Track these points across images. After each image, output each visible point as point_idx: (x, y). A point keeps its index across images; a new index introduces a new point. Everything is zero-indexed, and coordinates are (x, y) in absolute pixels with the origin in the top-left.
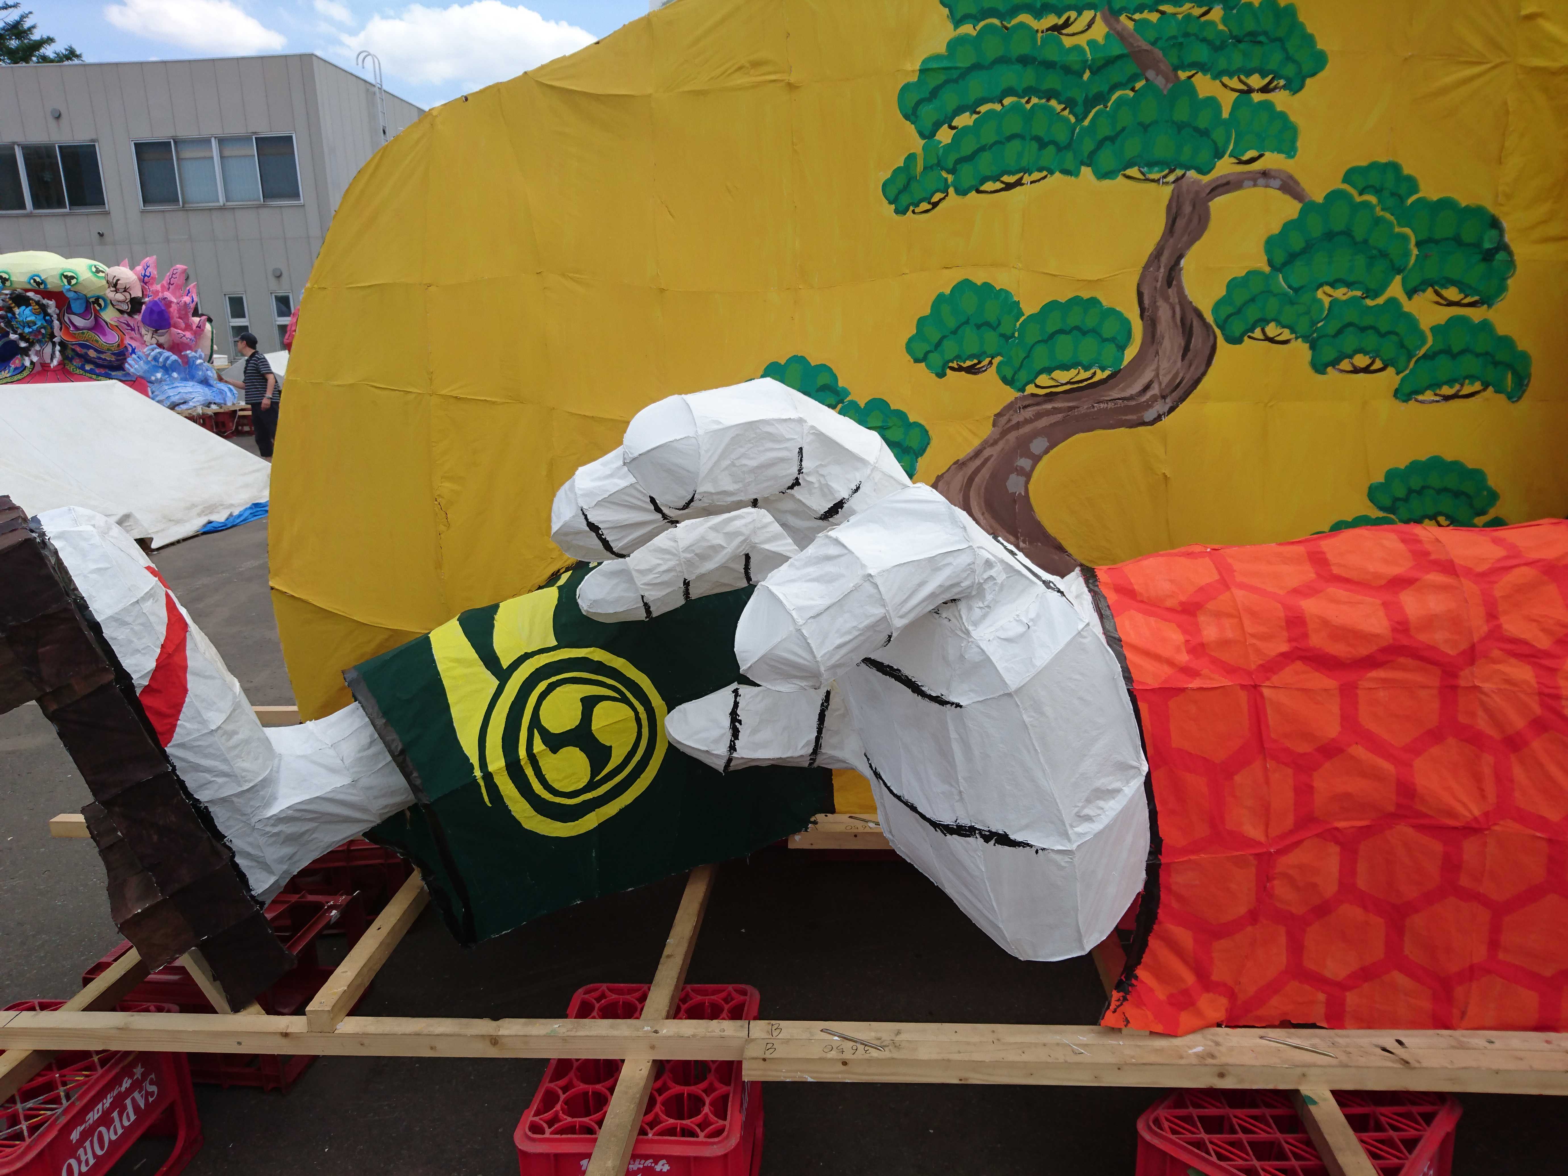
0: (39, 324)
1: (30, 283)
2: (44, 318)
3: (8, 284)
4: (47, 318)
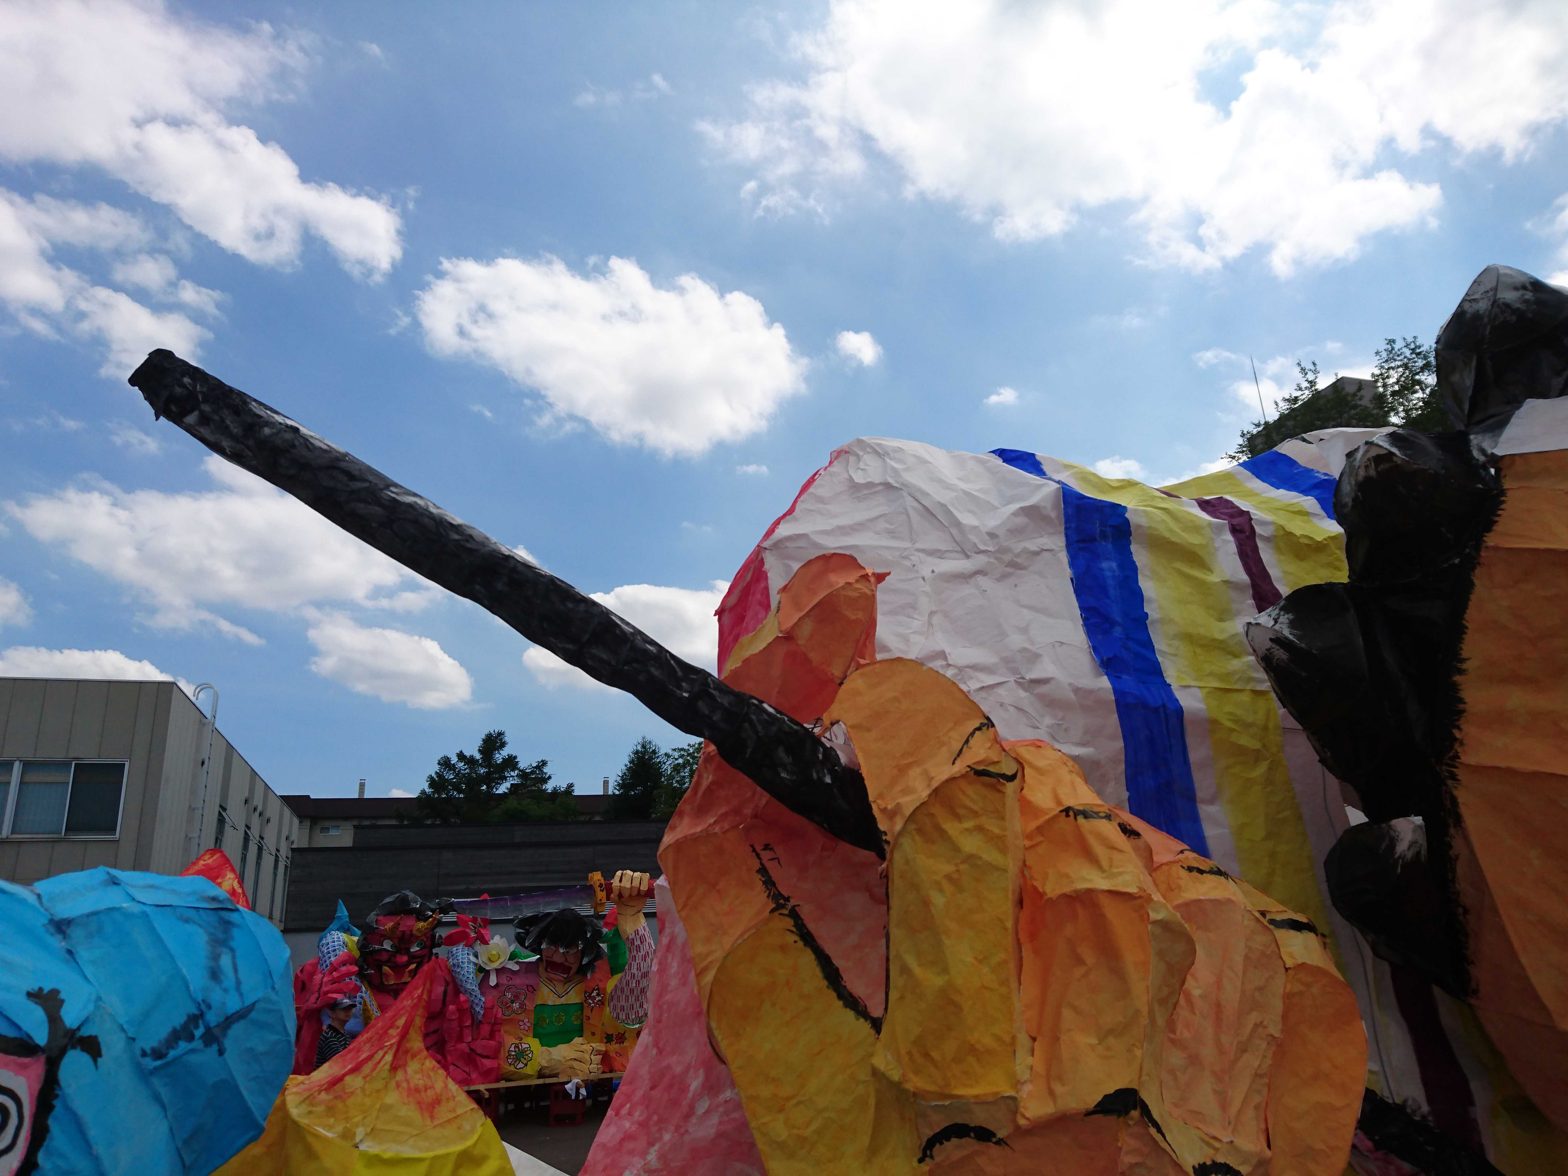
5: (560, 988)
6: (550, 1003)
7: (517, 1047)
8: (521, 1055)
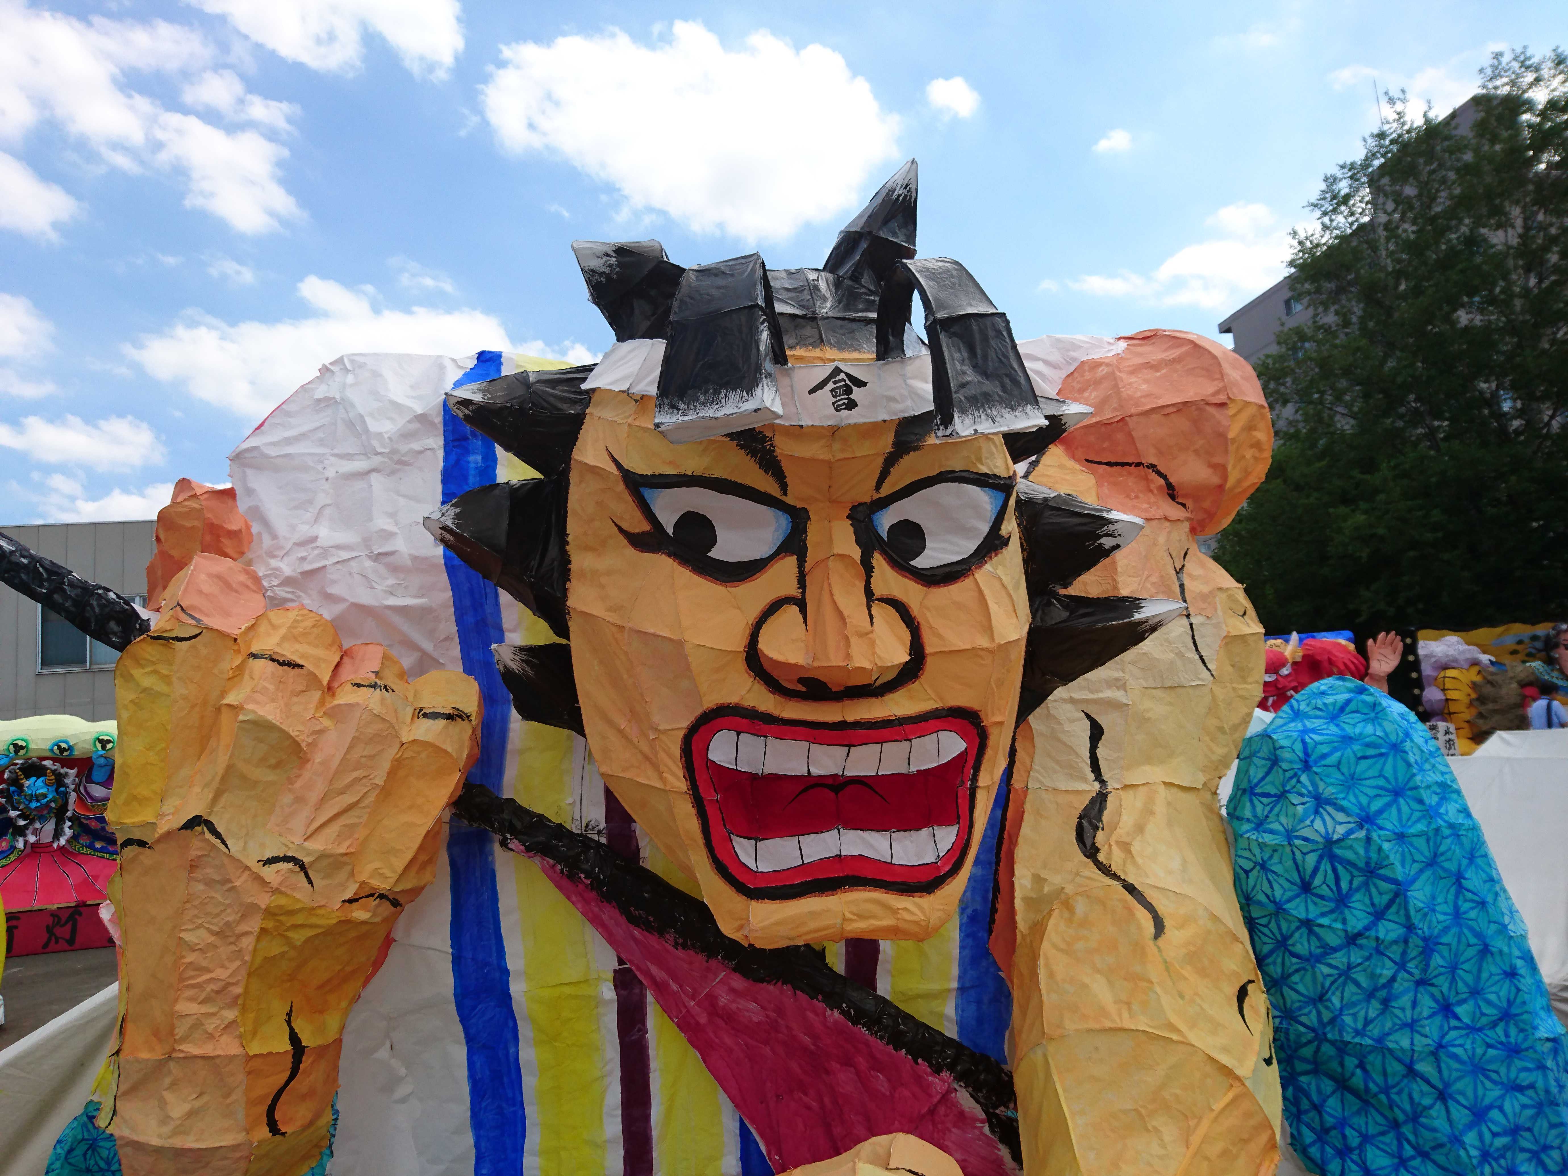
0: (50, 797)
1: (52, 750)
2: (57, 790)
3: (22, 752)
4: (62, 789)
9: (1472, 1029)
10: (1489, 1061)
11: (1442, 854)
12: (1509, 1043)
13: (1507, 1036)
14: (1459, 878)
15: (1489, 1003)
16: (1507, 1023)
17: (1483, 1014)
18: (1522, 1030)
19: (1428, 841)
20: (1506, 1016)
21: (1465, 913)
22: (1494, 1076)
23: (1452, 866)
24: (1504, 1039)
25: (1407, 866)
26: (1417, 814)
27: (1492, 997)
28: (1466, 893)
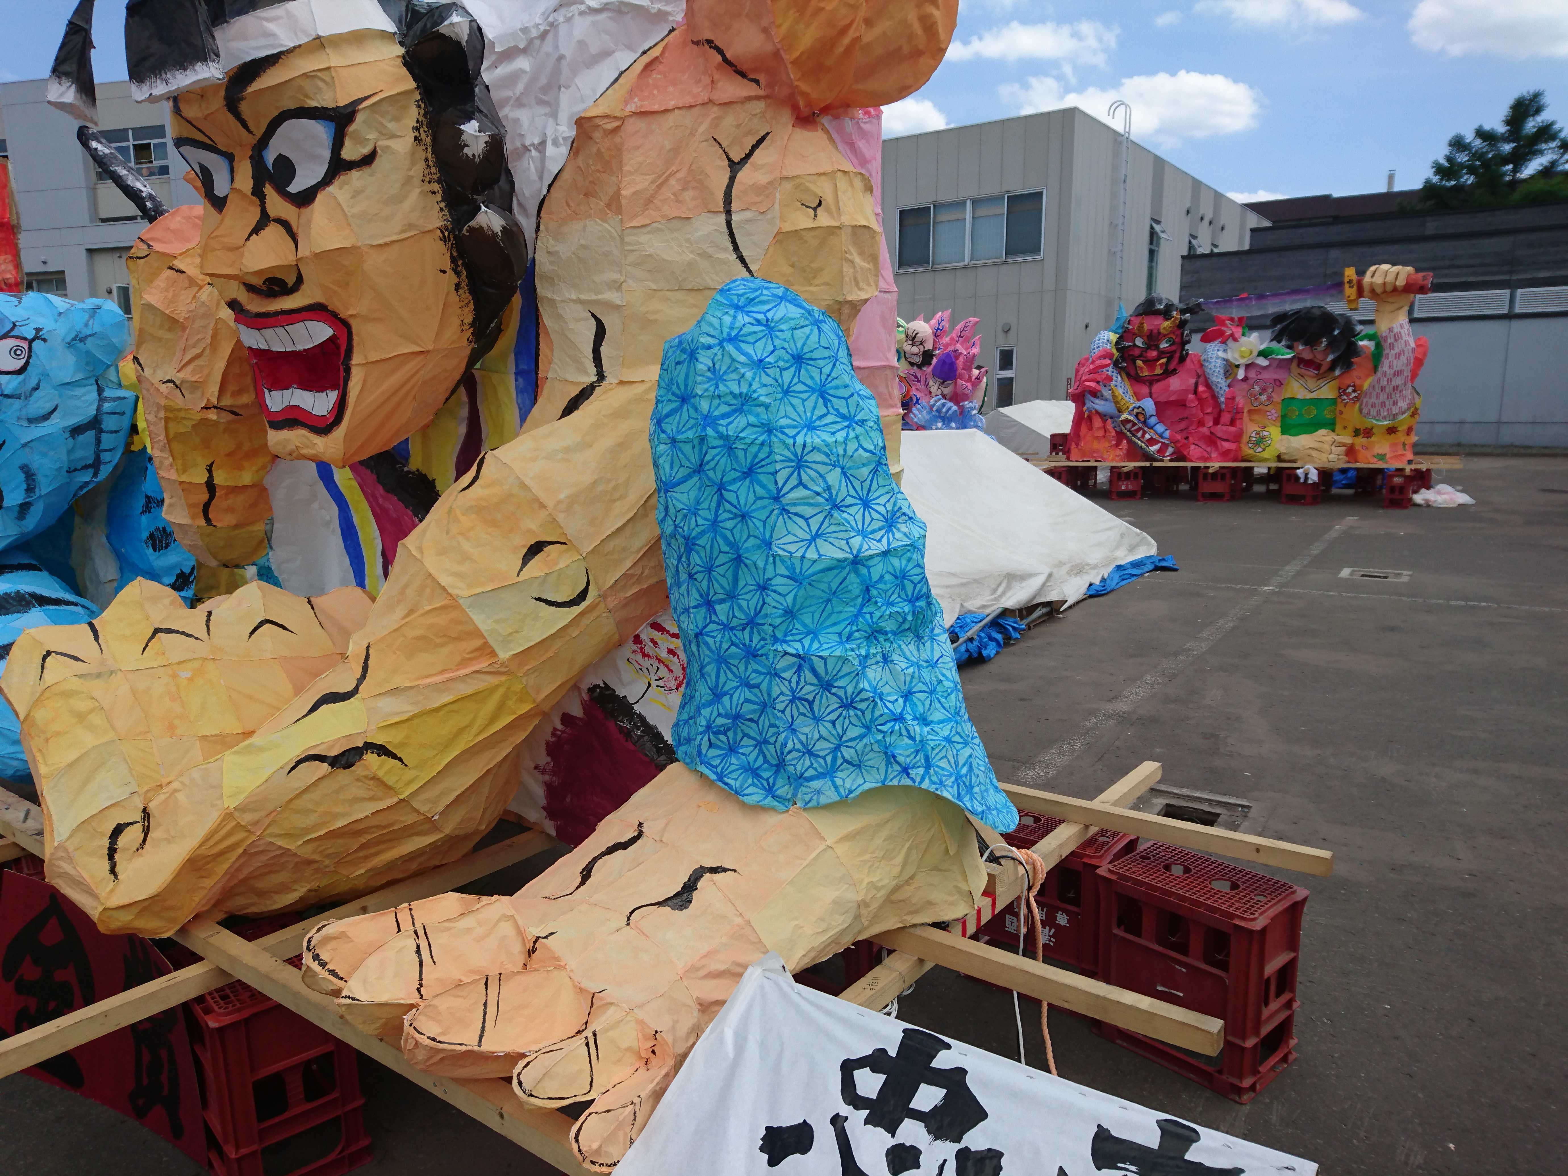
5: (1312, 383)
6: (1300, 397)
7: (1258, 434)
8: (1260, 441)
9: (726, 627)
10: (731, 656)
11: (708, 463)
12: (750, 646)
13: (751, 641)
14: (721, 488)
15: (740, 608)
16: (752, 628)
17: (734, 616)
18: (763, 639)
19: (694, 447)
20: (751, 623)
21: (721, 522)
22: (734, 669)
23: (716, 476)
24: (747, 643)
25: (675, 470)
26: (692, 422)
27: (744, 604)
28: (726, 504)
